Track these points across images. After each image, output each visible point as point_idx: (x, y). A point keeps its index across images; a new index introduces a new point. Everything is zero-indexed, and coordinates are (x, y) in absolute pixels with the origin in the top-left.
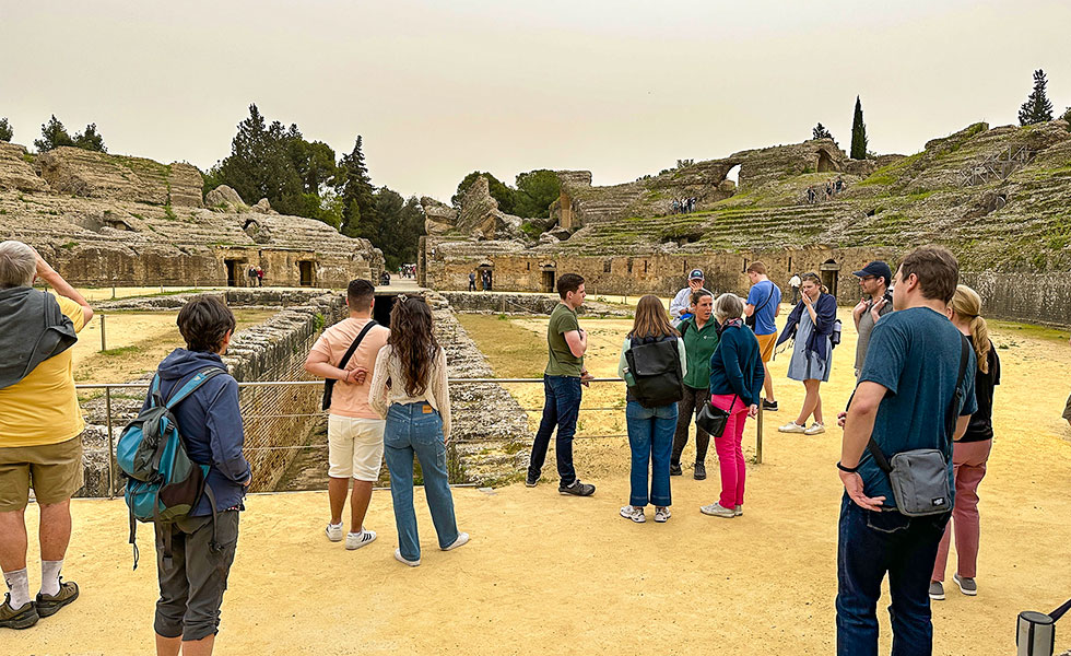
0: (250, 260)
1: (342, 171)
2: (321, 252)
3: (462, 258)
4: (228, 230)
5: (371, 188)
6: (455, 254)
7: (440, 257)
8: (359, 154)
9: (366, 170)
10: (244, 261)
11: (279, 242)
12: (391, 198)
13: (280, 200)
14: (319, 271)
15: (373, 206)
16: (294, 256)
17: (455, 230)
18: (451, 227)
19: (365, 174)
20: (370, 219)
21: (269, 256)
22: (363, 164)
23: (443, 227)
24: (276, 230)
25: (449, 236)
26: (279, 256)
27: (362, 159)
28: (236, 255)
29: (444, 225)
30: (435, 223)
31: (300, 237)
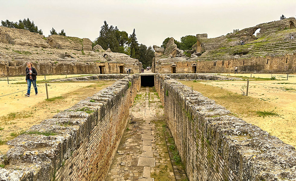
0: (106, 66)
1: (130, 40)
2: (125, 63)
3: (166, 63)
4: (99, 57)
5: (138, 44)
6: (165, 62)
7: (160, 63)
8: (134, 34)
9: (137, 39)
10: (104, 66)
11: (114, 61)
12: (144, 47)
13: (113, 49)
14: (125, 69)
15: (139, 50)
16: (118, 65)
17: (164, 55)
18: (162, 54)
19: (136, 40)
20: (138, 54)
21: (111, 65)
22: (135, 37)
23: (160, 54)
24: (113, 57)
25: (162, 57)
26: (114, 65)
27: (135, 36)
28: (102, 65)
29: (161, 54)
30: (158, 53)
31: (119, 59)
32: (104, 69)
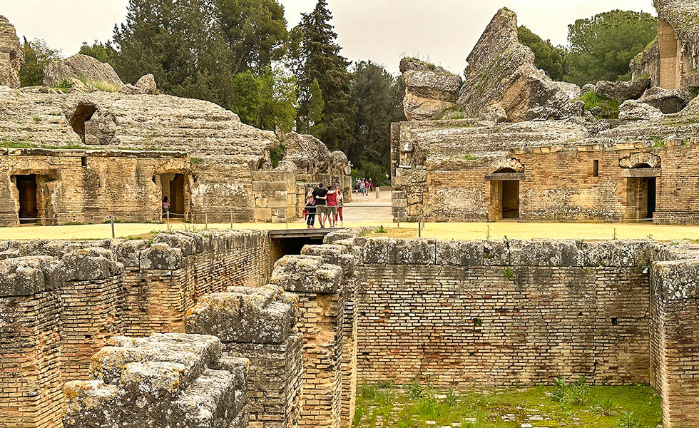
0: (63, 175)
1: (295, 35)
2: (203, 156)
3: (460, 158)
4: (38, 121)
5: (343, 63)
6: (448, 151)
7: (419, 156)
8: (324, 11)
9: (335, 35)
10: (52, 176)
11: (126, 141)
12: (371, 72)
14: (195, 191)
15: (346, 89)
16: (149, 165)
17: (453, 109)
18: (449, 105)
19: (335, 42)
20: (341, 109)
21: (101, 165)
22: (329, 27)
23: (435, 105)
24: (129, 119)
25: (444, 120)
26: (120, 167)
27: (328, 18)
28: (35, 165)
29: (438, 103)
30: (421, 100)
31: (168, 130)
32: (48, 192)
